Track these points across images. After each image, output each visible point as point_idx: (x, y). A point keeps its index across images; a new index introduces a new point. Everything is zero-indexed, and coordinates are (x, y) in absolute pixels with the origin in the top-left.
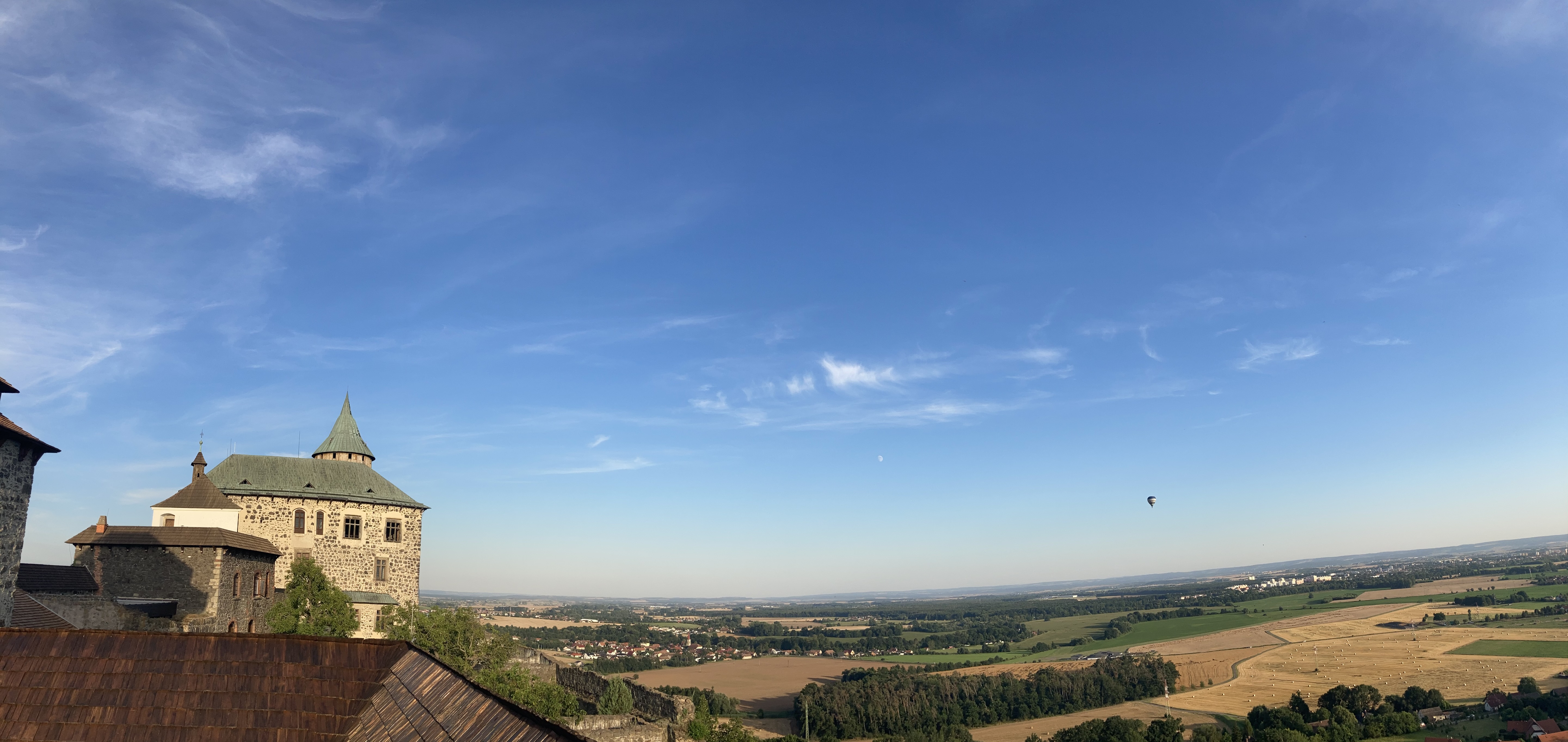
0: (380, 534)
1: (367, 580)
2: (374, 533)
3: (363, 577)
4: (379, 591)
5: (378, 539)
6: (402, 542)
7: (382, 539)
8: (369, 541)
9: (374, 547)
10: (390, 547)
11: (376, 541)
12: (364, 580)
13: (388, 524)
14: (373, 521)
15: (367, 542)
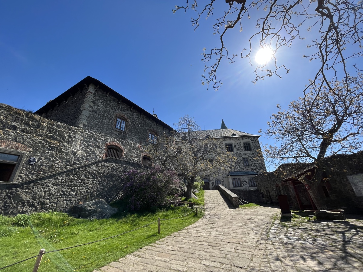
0: (242, 148)
1: (241, 167)
2: (239, 148)
3: (238, 165)
4: (247, 170)
5: (241, 150)
6: (253, 150)
7: (243, 150)
8: (238, 151)
9: (241, 153)
10: (248, 152)
11: (241, 151)
12: (239, 167)
13: (244, 144)
14: (237, 144)
15: (237, 152)
